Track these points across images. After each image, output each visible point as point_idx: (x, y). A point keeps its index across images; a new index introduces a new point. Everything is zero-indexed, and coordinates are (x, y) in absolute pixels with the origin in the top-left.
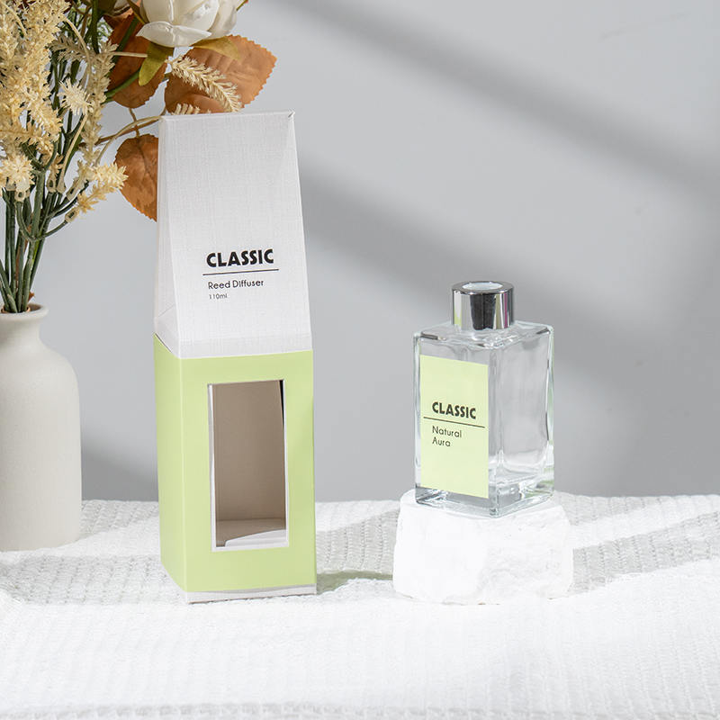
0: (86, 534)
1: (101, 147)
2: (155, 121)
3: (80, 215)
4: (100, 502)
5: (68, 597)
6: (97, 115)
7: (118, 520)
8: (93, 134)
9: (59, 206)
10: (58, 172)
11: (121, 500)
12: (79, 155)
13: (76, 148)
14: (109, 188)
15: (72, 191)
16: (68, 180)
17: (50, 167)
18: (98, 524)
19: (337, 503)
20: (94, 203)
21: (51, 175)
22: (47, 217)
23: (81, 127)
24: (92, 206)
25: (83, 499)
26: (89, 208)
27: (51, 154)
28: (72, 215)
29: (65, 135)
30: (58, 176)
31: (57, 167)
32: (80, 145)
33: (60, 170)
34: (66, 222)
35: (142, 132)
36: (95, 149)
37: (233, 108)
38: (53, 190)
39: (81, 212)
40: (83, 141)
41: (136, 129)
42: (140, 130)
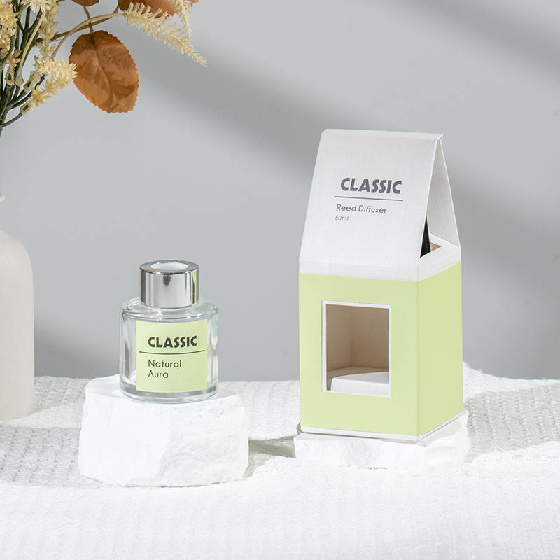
0: (38, 408)
1: (57, 43)
2: (108, 19)
3: (33, 108)
4: (50, 378)
5: (21, 466)
6: (53, 12)
7: (68, 396)
8: (49, 30)
9: (16, 98)
10: (15, 66)
11: (70, 377)
12: (36, 51)
13: (33, 44)
14: (61, 83)
15: (28, 84)
16: (25, 73)
17: (8, 61)
18: (49, 399)
19: (275, 383)
20: (47, 97)
21: (10, 68)
22: (5, 109)
23: (39, 24)
24: (44, 100)
25: (35, 376)
26: (42, 102)
27: (9, 48)
28: (26, 107)
29: (23, 31)
30: (16, 70)
31: (14, 60)
32: (38, 41)
33: (18, 64)
34: (21, 114)
35: (96, 28)
36: (51, 44)
37: (183, 7)
38: (11, 84)
39: (34, 104)
40: (39, 37)
41: (90, 25)
42: (93, 27)
